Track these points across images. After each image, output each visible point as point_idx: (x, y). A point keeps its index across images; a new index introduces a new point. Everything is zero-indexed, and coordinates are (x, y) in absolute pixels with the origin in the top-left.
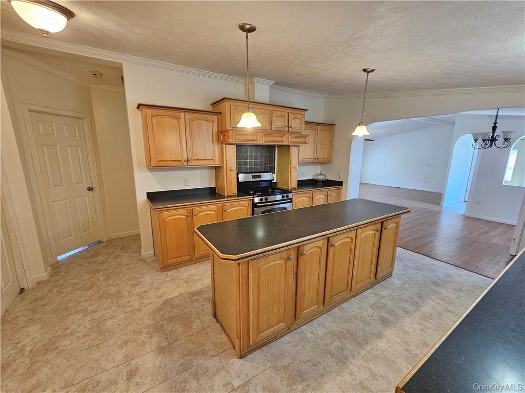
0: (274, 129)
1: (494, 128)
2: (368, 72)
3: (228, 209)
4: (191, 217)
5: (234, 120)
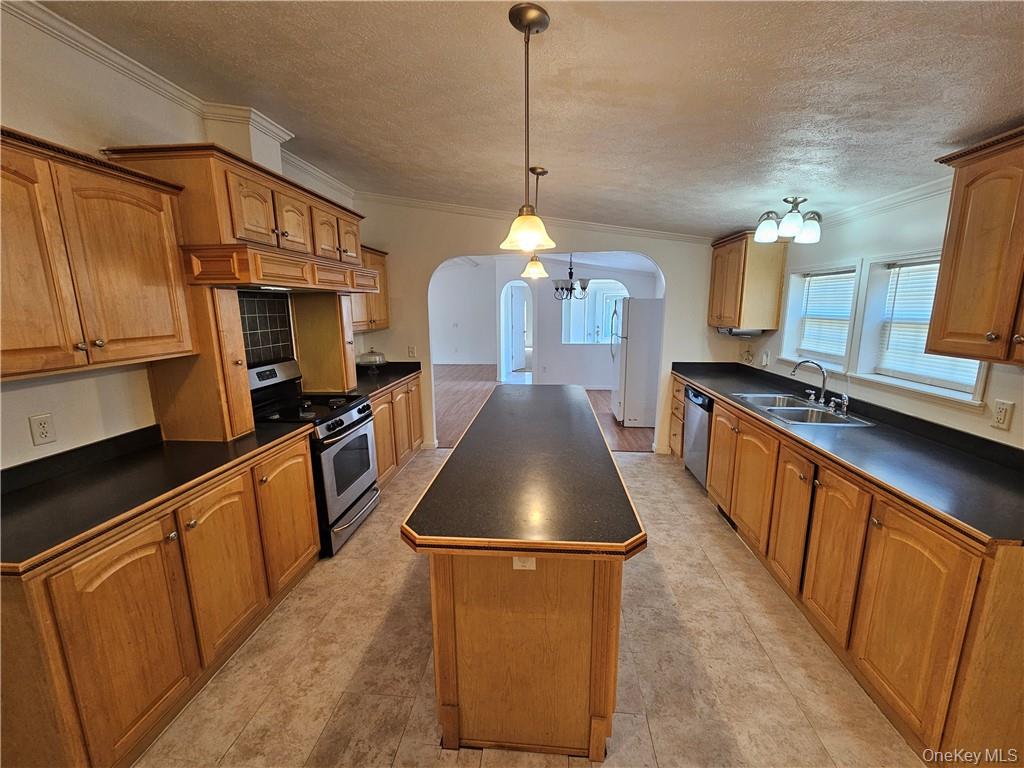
0: (319, 252)
1: (571, 274)
2: (538, 174)
3: (268, 475)
4: (176, 541)
5: (242, 217)
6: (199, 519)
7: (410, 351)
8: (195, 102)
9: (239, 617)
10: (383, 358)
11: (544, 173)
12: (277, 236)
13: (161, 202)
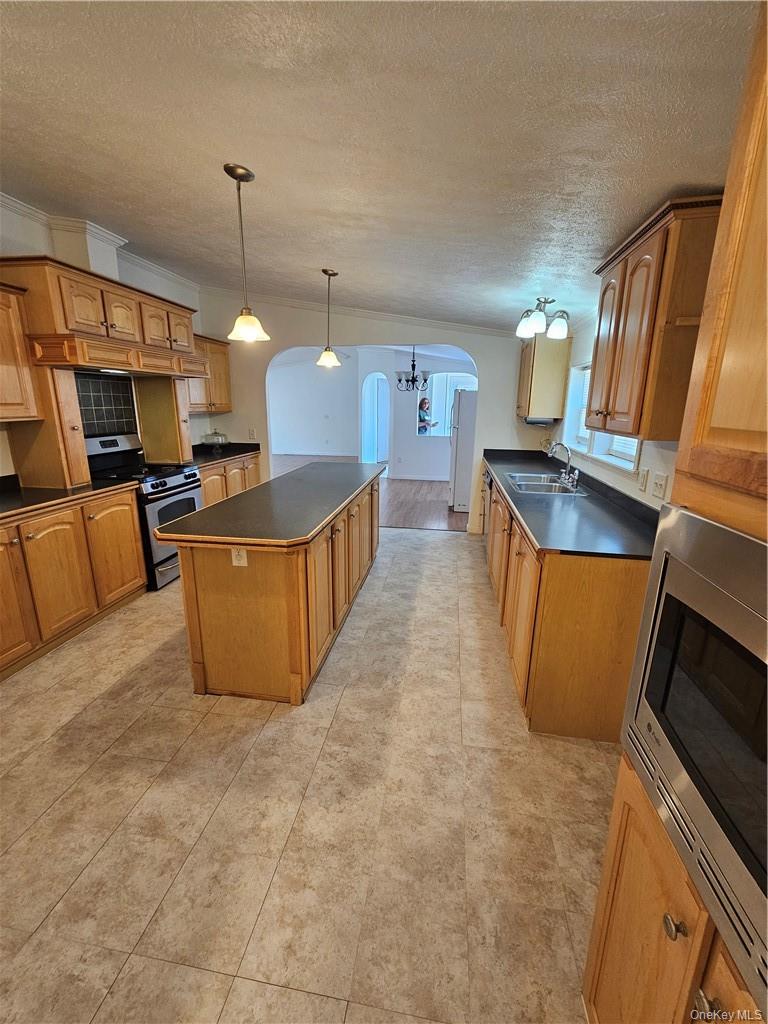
0: (148, 341)
1: (414, 366)
2: (330, 275)
3: (96, 514)
4: (19, 546)
5: (73, 313)
6: (37, 535)
7: (251, 433)
8: (42, 216)
9: (70, 614)
10: (226, 438)
11: (335, 274)
12: (107, 328)
13: (9, 301)
